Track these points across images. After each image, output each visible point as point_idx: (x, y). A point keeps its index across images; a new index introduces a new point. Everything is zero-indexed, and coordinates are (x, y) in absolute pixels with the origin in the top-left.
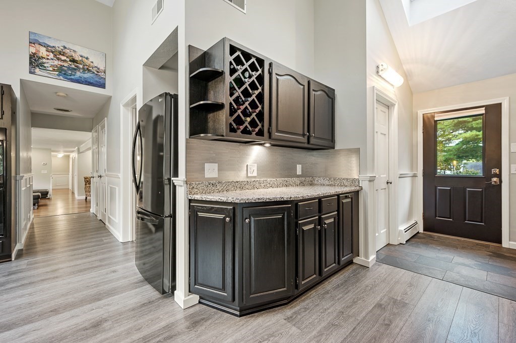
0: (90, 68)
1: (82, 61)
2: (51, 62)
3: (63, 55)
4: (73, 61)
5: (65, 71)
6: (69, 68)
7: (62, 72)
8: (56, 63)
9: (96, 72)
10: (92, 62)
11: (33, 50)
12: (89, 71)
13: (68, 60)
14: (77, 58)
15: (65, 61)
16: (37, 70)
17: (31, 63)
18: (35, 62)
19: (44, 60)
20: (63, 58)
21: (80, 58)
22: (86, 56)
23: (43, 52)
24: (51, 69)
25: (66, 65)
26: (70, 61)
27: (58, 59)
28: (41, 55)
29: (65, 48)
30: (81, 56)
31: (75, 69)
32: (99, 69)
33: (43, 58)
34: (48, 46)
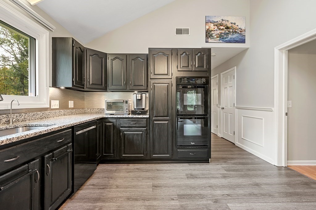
0: (236, 31)
1: (232, 26)
2: (216, 32)
3: (222, 26)
4: (227, 28)
5: (223, 36)
6: (225, 33)
7: (221, 37)
8: (219, 32)
9: (240, 32)
10: (238, 26)
11: (207, 27)
12: (236, 32)
13: (224, 28)
14: (229, 25)
15: (223, 29)
16: (210, 40)
17: (206, 36)
18: (208, 34)
19: (213, 32)
20: (222, 27)
21: (231, 25)
22: (234, 23)
23: (212, 27)
24: (216, 37)
25: (223, 32)
26: (226, 28)
27: (220, 29)
28: (211, 29)
29: (223, 20)
30: (232, 23)
31: (228, 33)
32: (241, 29)
33: (212, 31)
34: (215, 22)
